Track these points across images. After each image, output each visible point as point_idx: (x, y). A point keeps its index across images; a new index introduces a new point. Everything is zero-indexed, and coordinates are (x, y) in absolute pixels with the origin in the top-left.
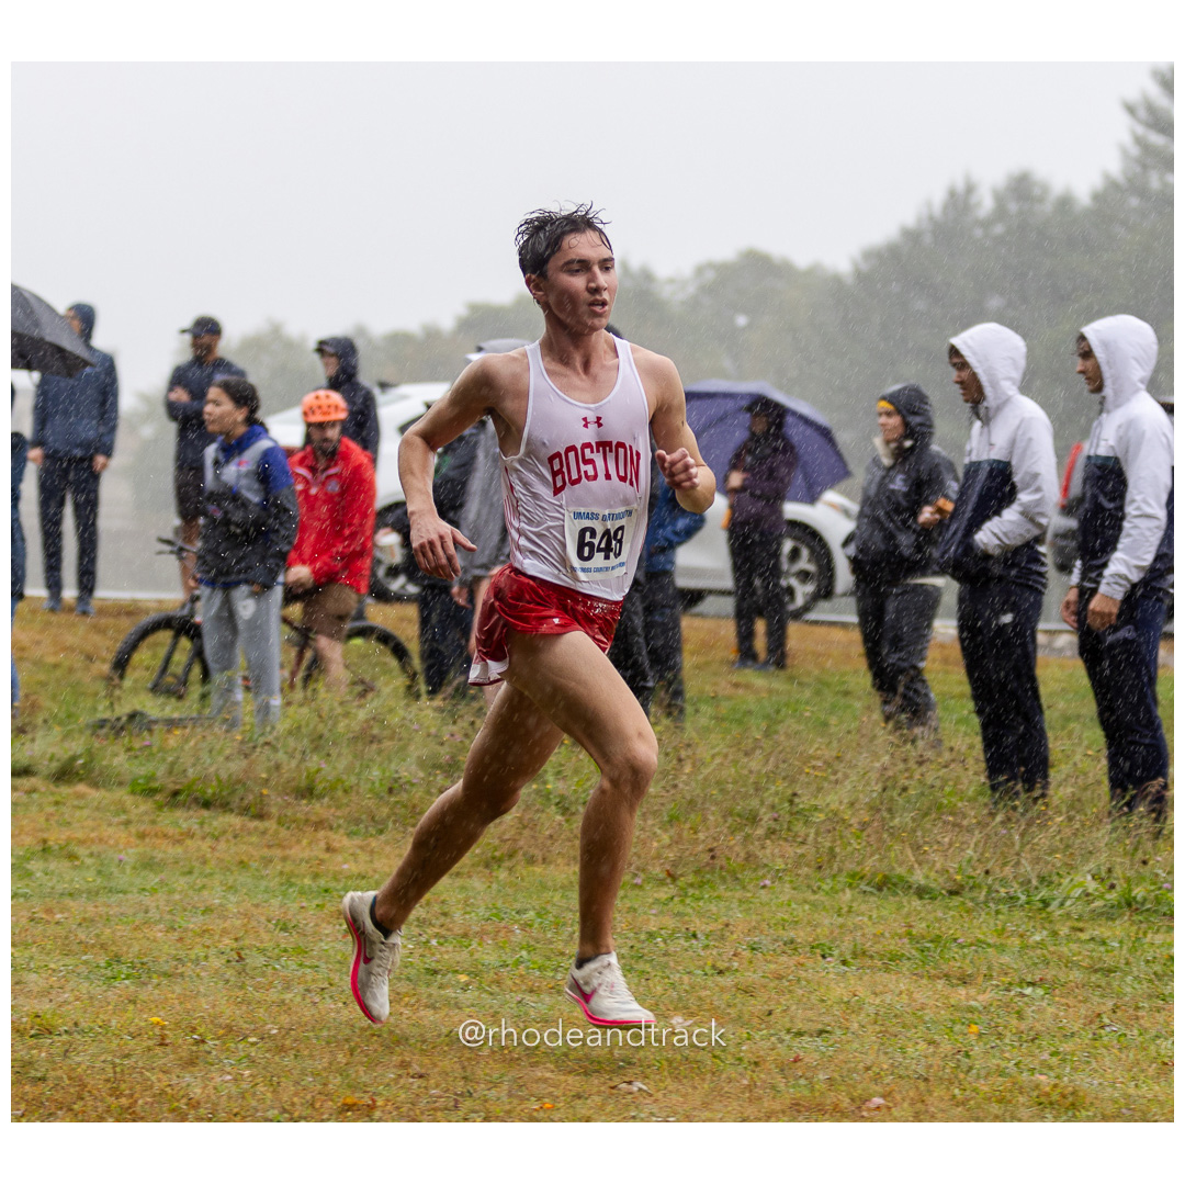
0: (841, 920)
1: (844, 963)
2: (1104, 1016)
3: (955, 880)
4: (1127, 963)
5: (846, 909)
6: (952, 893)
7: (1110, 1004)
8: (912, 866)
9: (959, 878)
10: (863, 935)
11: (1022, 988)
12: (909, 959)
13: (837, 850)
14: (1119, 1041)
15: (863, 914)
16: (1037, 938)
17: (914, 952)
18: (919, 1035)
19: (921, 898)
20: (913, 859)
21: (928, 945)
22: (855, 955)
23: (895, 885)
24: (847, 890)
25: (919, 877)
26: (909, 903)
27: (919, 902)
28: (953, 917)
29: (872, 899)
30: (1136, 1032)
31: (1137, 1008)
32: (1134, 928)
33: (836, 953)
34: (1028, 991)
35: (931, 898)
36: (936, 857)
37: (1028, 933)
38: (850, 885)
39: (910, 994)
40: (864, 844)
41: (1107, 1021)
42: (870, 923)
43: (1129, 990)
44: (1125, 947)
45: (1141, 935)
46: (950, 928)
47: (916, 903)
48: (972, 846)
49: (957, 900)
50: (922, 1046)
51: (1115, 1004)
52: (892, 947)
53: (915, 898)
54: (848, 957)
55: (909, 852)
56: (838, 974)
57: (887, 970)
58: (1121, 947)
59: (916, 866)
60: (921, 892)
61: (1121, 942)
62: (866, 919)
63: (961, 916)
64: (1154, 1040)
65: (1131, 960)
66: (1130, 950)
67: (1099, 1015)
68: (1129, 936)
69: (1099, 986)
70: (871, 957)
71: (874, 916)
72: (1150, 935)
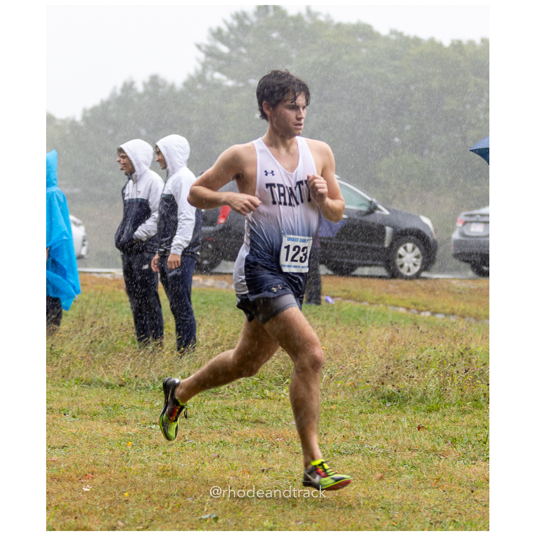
0: (72, 399)
1: (74, 417)
2: (186, 436)
3: (122, 380)
4: (196, 414)
5: (75, 394)
6: (121, 386)
7: (189, 431)
8: (103, 375)
9: (124, 379)
10: (82, 405)
11: (151, 425)
12: (102, 414)
13: (71, 368)
14: (192, 447)
15: (82, 396)
16: (158, 404)
17: (104, 412)
18: (106, 447)
19: (107, 388)
20: (104, 372)
21: (110, 408)
22: (78, 413)
23: (96, 383)
24: (76, 386)
25: (106, 380)
26: (102, 390)
27: (106, 390)
28: (121, 396)
29: (86, 389)
30: (200, 443)
31: (201, 433)
32: (200, 398)
33: (70, 413)
34: (154, 427)
35: (112, 388)
36: (114, 371)
37: (154, 402)
38: (77, 383)
39: (102, 429)
40: (82, 365)
41: (187, 438)
42: (85, 400)
43: (197, 425)
44: (195, 407)
45: (202, 402)
46: (120, 401)
47: (105, 390)
48: (129, 366)
49: (123, 389)
50: (107, 451)
51: (191, 431)
52: (94, 410)
53: (105, 388)
54: (76, 415)
55: (102, 369)
56: (71, 422)
57: (93, 420)
58: (194, 407)
59: (105, 375)
60: (108, 386)
61: (194, 405)
62: (83, 398)
63: (125, 396)
64: (207, 446)
65: (198, 412)
66: (197, 408)
67: (184, 436)
68: (198, 402)
69: (184, 424)
70: (86, 414)
71: (87, 396)
72: (206, 401)
